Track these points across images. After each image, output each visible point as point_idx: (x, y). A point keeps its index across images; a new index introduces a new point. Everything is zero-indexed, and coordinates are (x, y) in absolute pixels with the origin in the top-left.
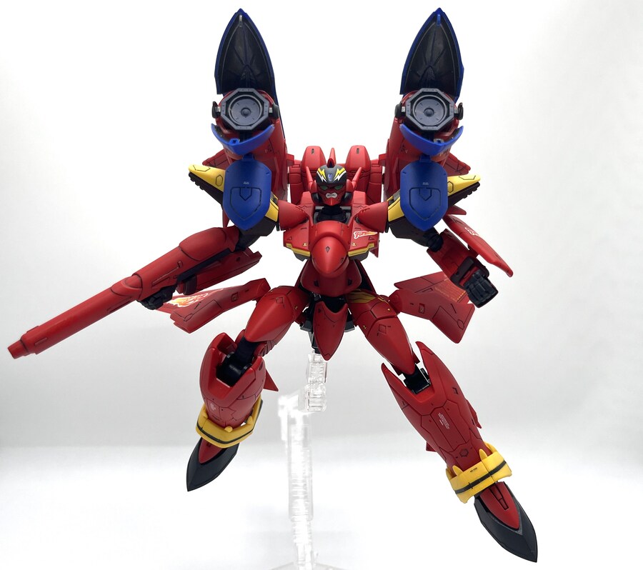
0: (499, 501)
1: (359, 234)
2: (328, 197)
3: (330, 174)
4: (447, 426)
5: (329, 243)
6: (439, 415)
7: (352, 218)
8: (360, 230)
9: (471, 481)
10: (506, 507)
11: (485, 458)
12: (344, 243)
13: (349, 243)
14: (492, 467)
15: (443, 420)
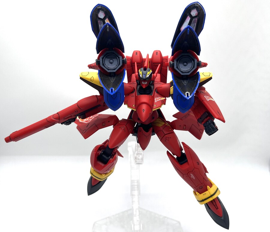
0: (214, 206)
1: (158, 99)
2: (143, 83)
3: (144, 74)
4: (194, 178)
5: (144, 107)
6: (191, 174)
7: (154, 90)
8: (158, 97)
9: (203, 198)
10: (217, 208)
11: (209, 189)
12: (150, 105)
13: (153, 105)
14: (212, 193)
15: (192, 176)
